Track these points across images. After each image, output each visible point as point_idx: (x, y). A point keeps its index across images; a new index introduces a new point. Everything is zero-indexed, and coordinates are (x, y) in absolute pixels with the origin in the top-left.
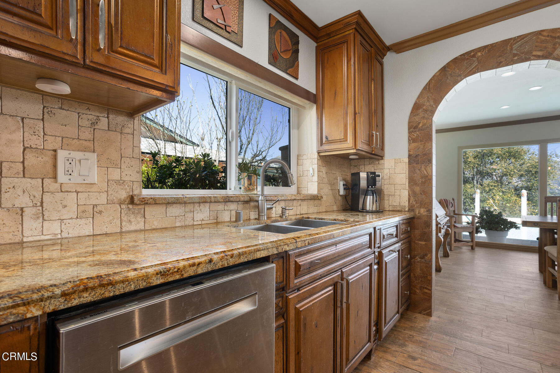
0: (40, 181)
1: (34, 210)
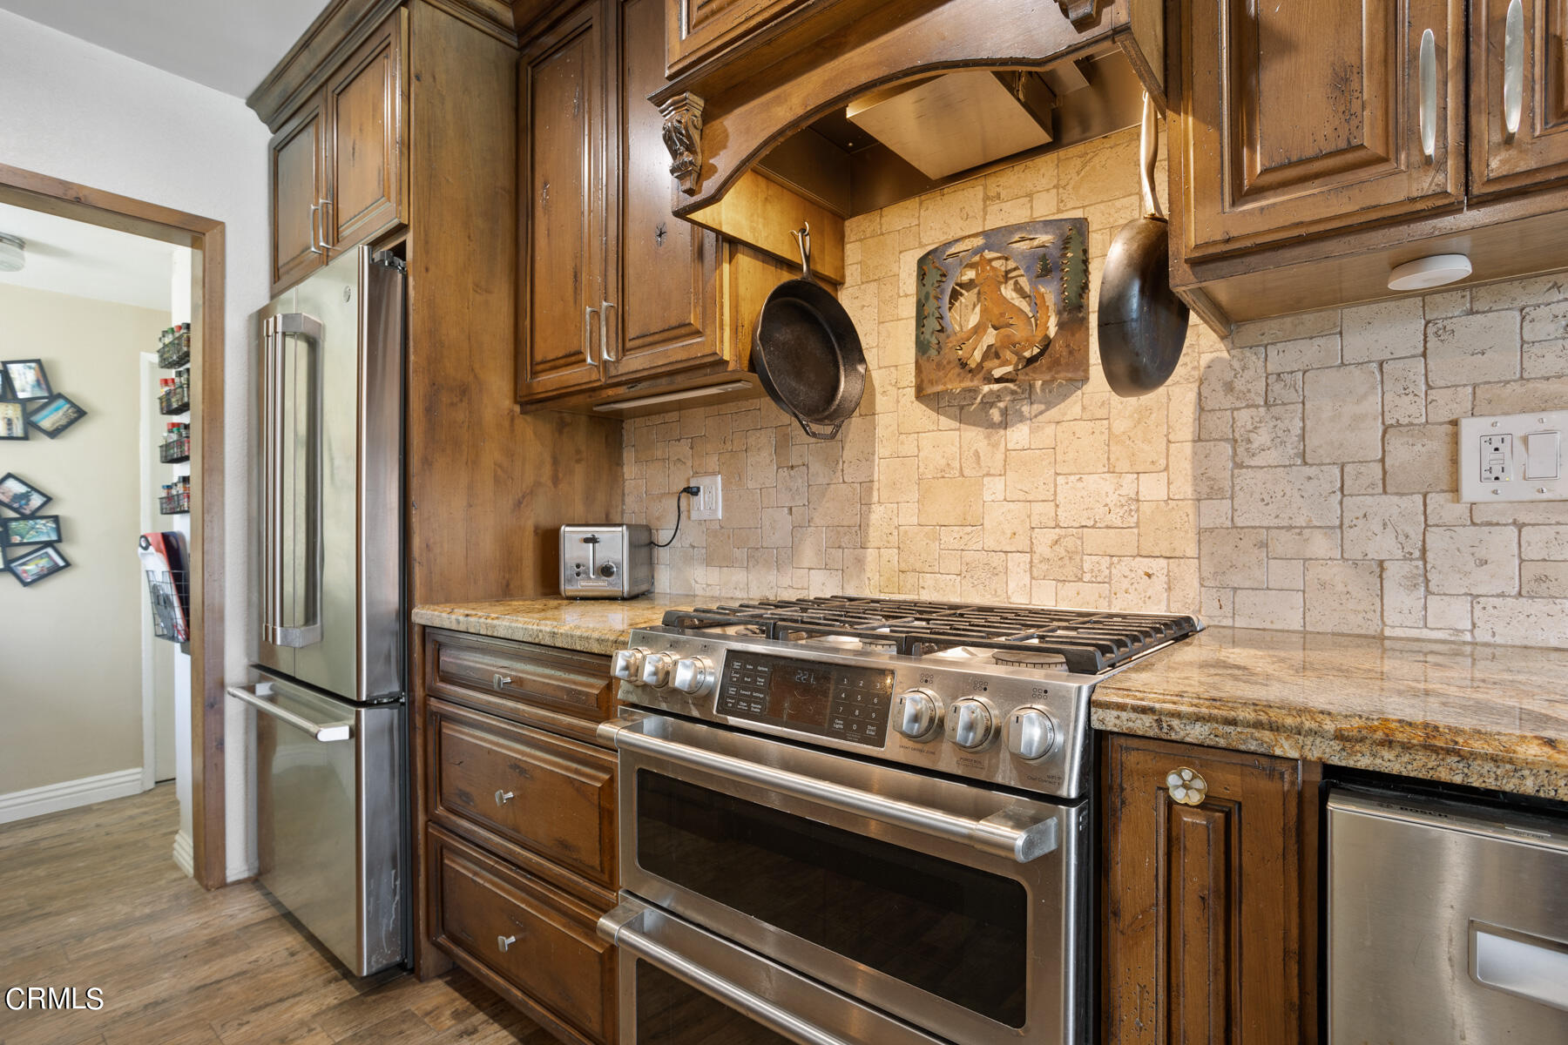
0: (1419, 499)
1: (1407, 567)
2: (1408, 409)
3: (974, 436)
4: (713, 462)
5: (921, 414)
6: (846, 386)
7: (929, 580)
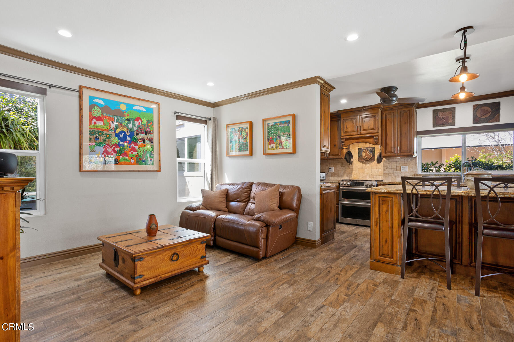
0: (398, 171)
2: (398, 165)
3: (364, 165)
4: (332, 166)
5: (358, 162)
6: (352, 160)
7: (359, 178)
